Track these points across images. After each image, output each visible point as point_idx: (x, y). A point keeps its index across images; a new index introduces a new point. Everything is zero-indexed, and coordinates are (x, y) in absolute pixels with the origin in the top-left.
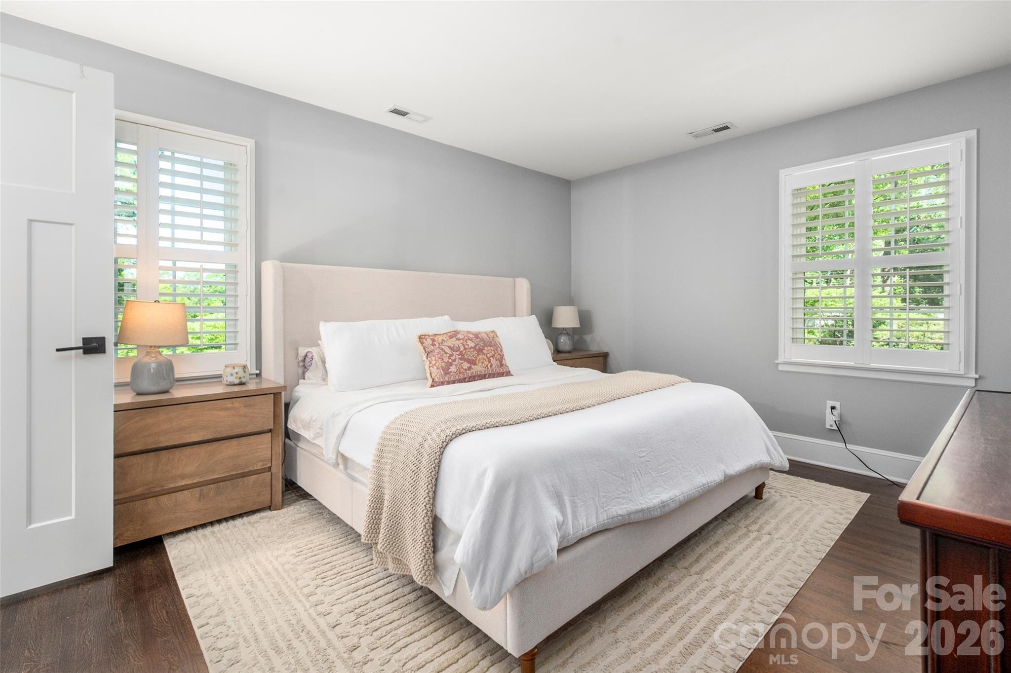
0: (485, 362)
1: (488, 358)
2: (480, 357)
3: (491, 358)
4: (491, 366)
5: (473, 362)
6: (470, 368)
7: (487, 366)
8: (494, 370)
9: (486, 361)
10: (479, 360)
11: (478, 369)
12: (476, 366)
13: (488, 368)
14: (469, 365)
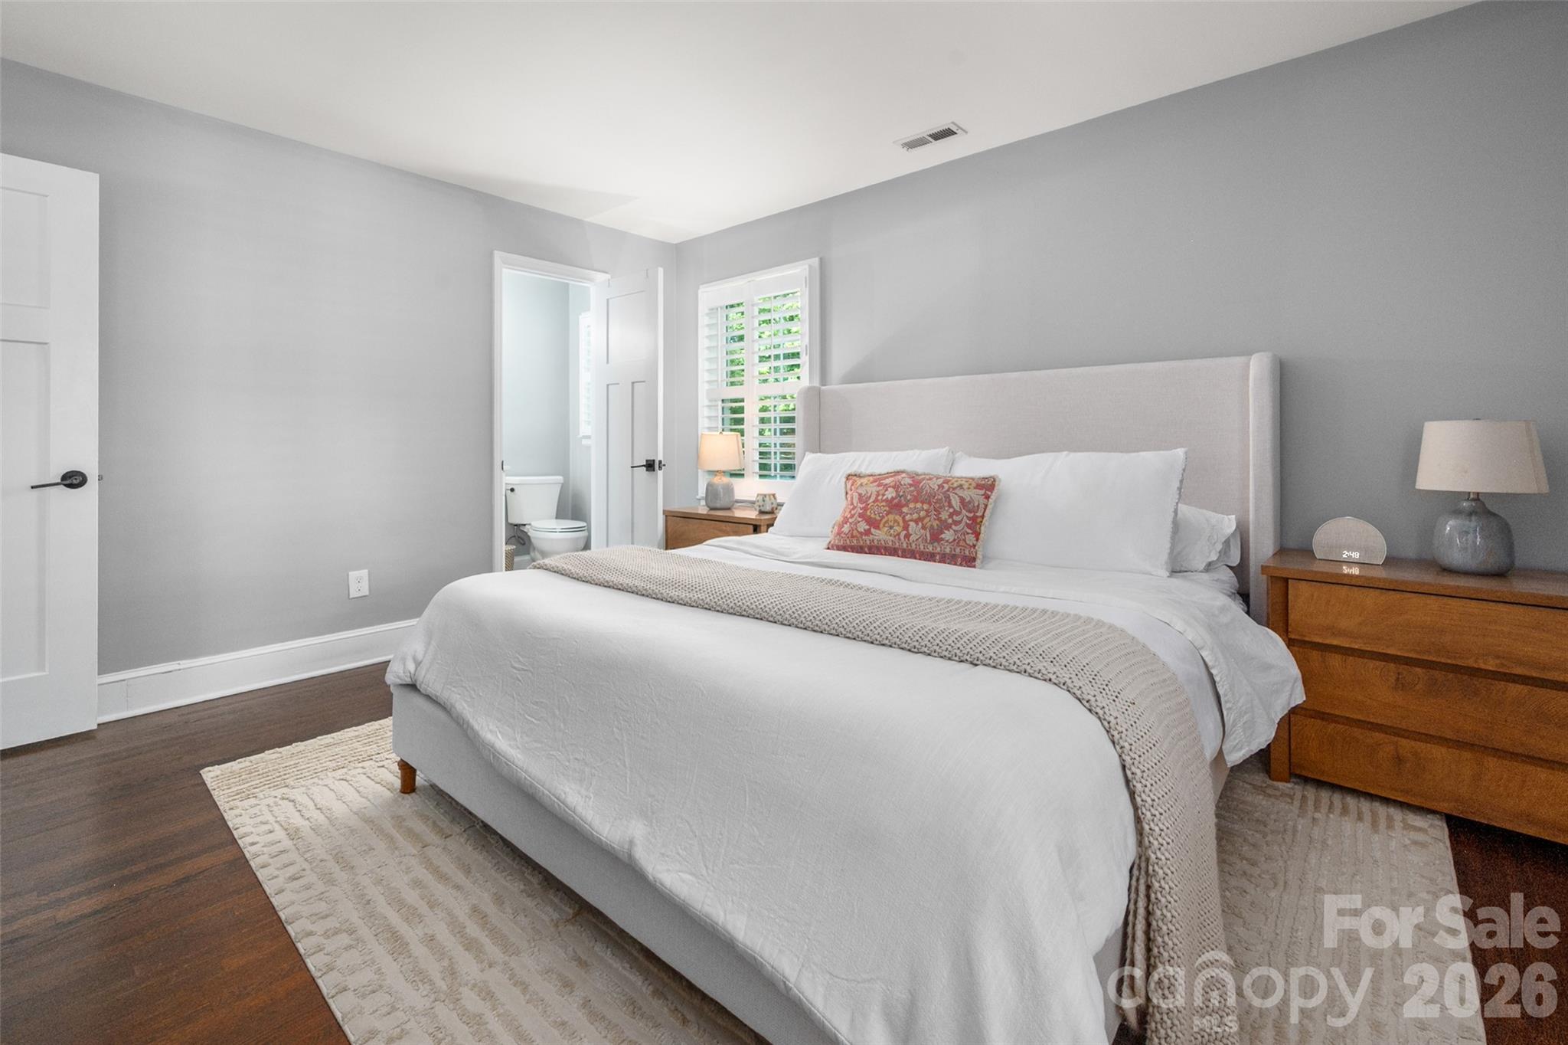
0: (896, 528)
1: (904, 521)
2: (891, 517)
3: (912, 524)
4: (908, 536)
5: (874, 524)
6: (868, 532)
7: (899, 534)
8: (913, 545)
9: (898, 525)
10: (886, 522)
11: (880, 535)
12: (878, 531)
13: (899, 539)
14: (867, 527)
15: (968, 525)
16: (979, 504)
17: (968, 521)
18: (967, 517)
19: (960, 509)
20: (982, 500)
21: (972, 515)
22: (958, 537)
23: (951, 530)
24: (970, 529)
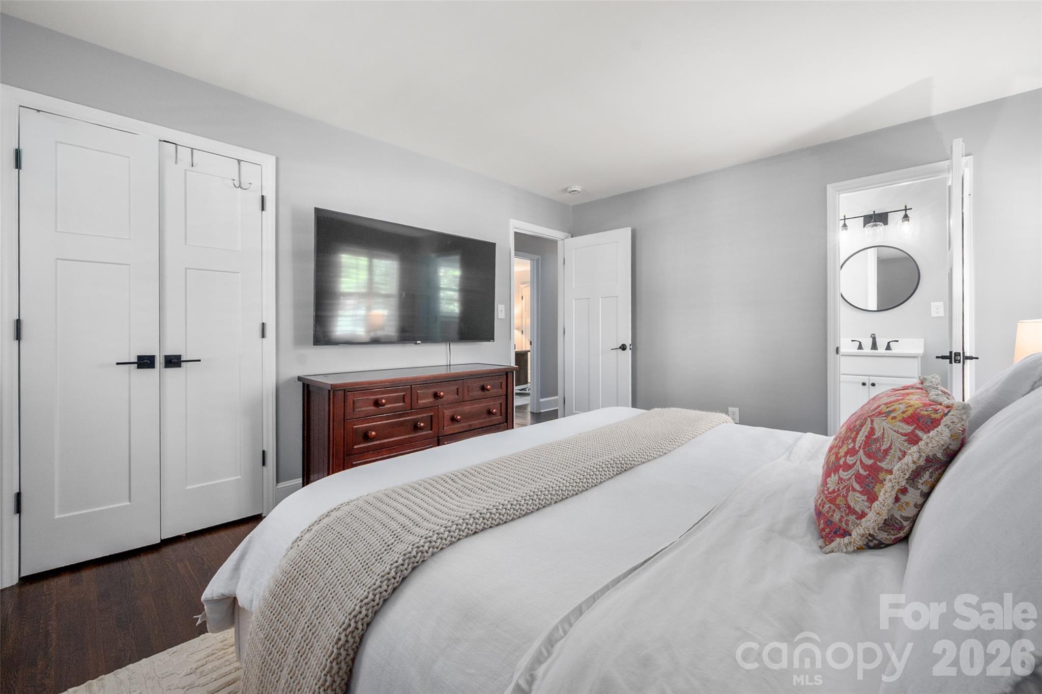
15: (858, 477)
16: (890, 448)
17: (862, 471)
18: (861, 462)
19: (860, 447)
20: (899, 442)
21: (870, 462)
22: (838, 490)
23: (837, 476)
24: (859, 483)
